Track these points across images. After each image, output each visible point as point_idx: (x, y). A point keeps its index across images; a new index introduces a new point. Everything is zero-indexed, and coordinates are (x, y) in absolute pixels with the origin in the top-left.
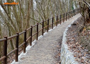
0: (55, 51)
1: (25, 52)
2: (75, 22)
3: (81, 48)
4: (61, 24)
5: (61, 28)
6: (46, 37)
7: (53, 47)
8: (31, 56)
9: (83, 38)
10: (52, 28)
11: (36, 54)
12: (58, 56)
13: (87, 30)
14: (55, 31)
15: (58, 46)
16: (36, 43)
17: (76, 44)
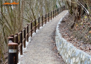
0: (51, 45)
1: (25, 47)
2: (63, 19)
3: (77, 40)
4: (49, 22)
5: (50, 25)
6: (39, 34)
7: (48, 42)
8: (31, 50)
9: (77, 32)
10: (42, 26)
11: (35, 48)
12: (55, 49)
13: (79, 25)
14: (45, 28)
15: (52, 41)
16: (32, 40)
17: (71, 38)
